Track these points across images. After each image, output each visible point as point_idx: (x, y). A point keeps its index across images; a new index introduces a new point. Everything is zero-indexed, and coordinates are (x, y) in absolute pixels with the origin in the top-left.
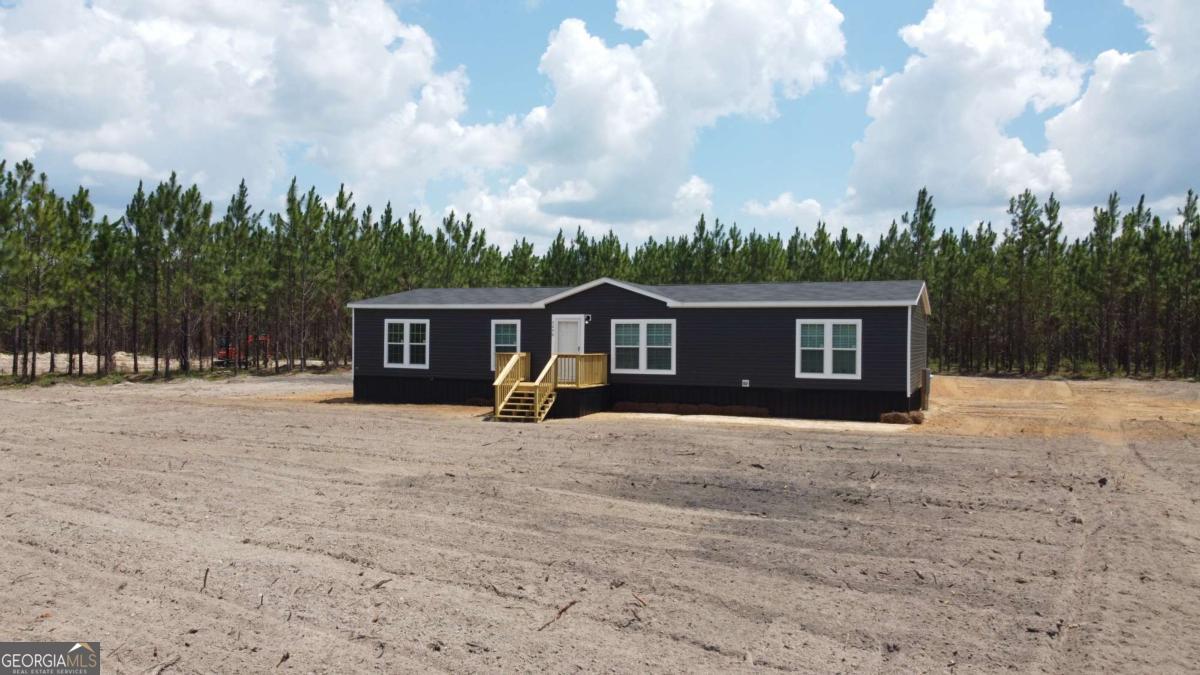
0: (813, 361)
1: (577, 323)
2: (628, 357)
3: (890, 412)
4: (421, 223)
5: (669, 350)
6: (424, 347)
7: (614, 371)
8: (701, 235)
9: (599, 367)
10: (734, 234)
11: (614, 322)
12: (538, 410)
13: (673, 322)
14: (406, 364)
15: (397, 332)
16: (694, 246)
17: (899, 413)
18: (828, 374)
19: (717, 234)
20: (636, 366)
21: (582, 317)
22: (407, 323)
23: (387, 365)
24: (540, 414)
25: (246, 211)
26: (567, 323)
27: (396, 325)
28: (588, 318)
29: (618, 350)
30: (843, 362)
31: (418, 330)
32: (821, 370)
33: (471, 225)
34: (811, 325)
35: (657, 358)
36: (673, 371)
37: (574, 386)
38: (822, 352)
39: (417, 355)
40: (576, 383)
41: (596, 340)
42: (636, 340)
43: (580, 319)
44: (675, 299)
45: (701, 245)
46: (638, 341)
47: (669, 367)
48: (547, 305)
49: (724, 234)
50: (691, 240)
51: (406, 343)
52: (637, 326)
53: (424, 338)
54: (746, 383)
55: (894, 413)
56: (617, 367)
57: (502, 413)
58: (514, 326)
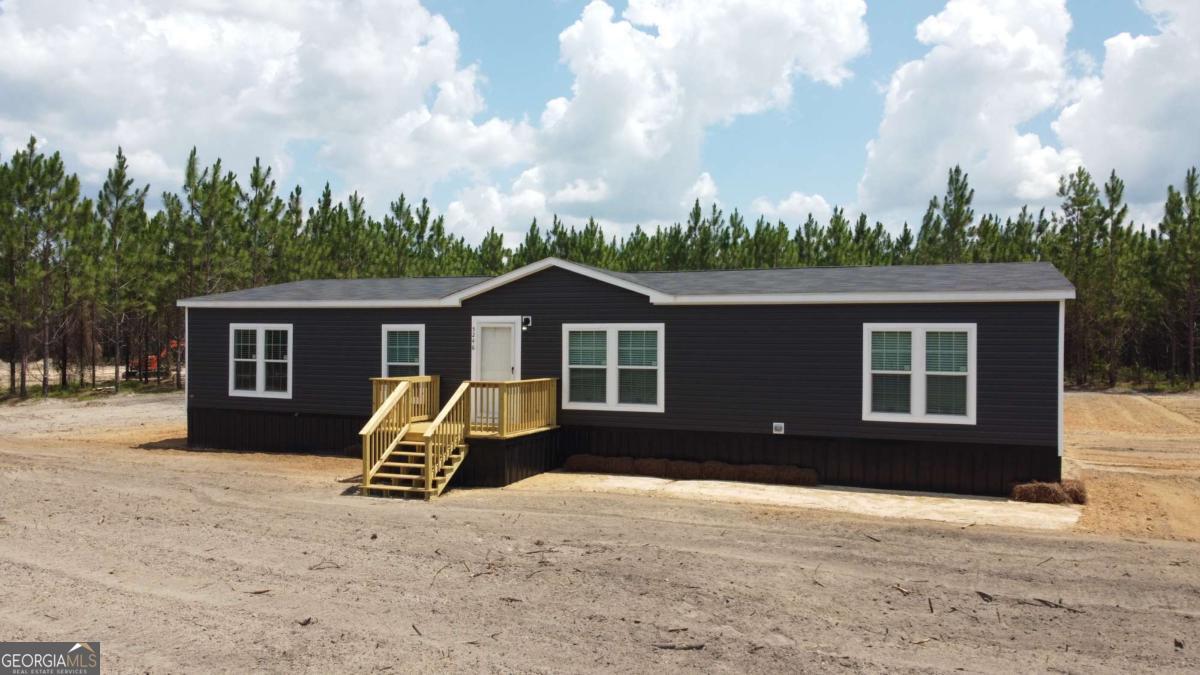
0: (894, 391)
1: (510, 329)
2: (590, 383)
3: (1029, 480)
4: (364, 207)
5: (655, 372)
6: (285, 365)
7: (567, 405)
8: (696, 223)
9: (542, 400)
10: (735, 221)
11: (567, 328)
12: (432, 477)
13: (660, 328)
14: (260, 392)
15: (247, 341)
16: (688, 236)
17: (1045, 484)
18: (918, 413)
19: (715, 221)
20: (602, 399)
21: (517, 319)
22: (261, 329)
23: (233, 392)
24: (435, 484)
25: (126, 187)
26: (495, 328)
27: (246, 332)
28: (525, 323)
29: (572, 371)
30: (944, 394)
31: (276, 341)
32: (907, 409)
33: (428, 212)
34: (889, 333)
35: (635, 385)
36: (659, 408)
37: (496, 433)
38: (907, 378)
39: (275, 380)
40: (500, 430)
41: (539, 357)
42: (602, 356)
43: (515, 323)
44: (663, 291)
45: (697, 234)
46: (605, 358)
47: (653, 401)
48: (465, 302)
49: (723, 222)
50: (684, 229)
51: (260, 360)
52: (603, 334)
53: (285, 352)
54: (779, 428)
55: (1036, 484)
56: (572, 398)
57: (375, 480)
58: (416, 334)
